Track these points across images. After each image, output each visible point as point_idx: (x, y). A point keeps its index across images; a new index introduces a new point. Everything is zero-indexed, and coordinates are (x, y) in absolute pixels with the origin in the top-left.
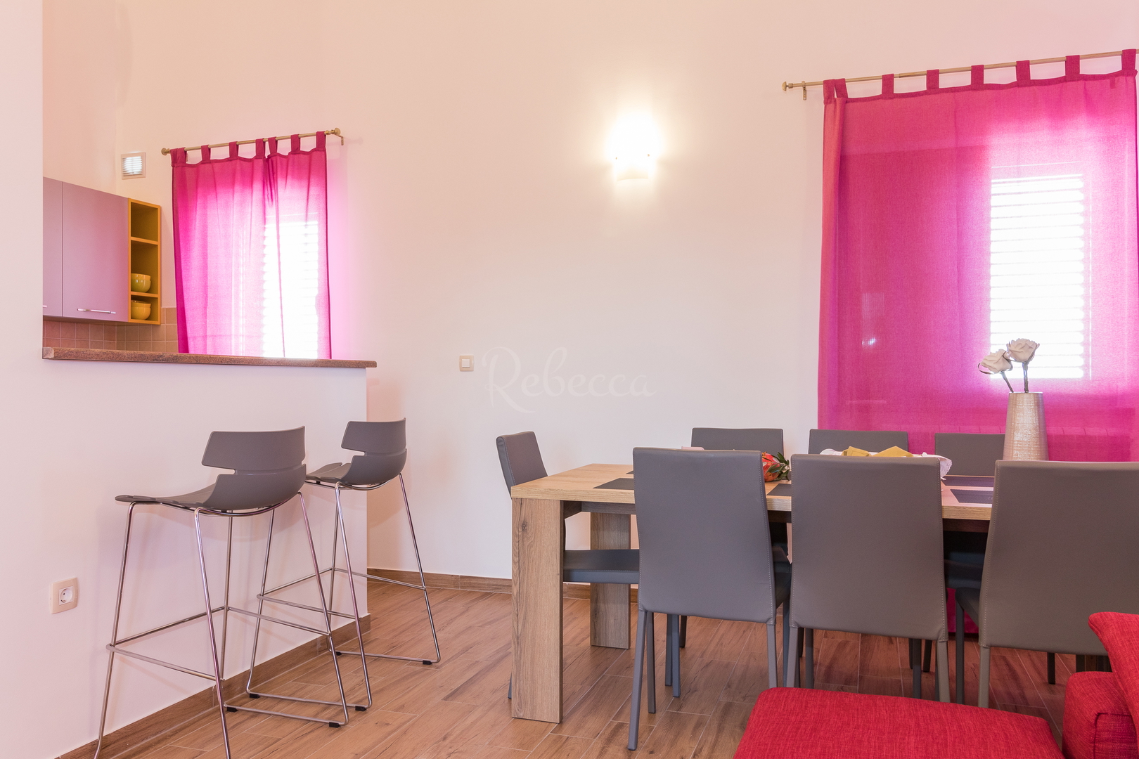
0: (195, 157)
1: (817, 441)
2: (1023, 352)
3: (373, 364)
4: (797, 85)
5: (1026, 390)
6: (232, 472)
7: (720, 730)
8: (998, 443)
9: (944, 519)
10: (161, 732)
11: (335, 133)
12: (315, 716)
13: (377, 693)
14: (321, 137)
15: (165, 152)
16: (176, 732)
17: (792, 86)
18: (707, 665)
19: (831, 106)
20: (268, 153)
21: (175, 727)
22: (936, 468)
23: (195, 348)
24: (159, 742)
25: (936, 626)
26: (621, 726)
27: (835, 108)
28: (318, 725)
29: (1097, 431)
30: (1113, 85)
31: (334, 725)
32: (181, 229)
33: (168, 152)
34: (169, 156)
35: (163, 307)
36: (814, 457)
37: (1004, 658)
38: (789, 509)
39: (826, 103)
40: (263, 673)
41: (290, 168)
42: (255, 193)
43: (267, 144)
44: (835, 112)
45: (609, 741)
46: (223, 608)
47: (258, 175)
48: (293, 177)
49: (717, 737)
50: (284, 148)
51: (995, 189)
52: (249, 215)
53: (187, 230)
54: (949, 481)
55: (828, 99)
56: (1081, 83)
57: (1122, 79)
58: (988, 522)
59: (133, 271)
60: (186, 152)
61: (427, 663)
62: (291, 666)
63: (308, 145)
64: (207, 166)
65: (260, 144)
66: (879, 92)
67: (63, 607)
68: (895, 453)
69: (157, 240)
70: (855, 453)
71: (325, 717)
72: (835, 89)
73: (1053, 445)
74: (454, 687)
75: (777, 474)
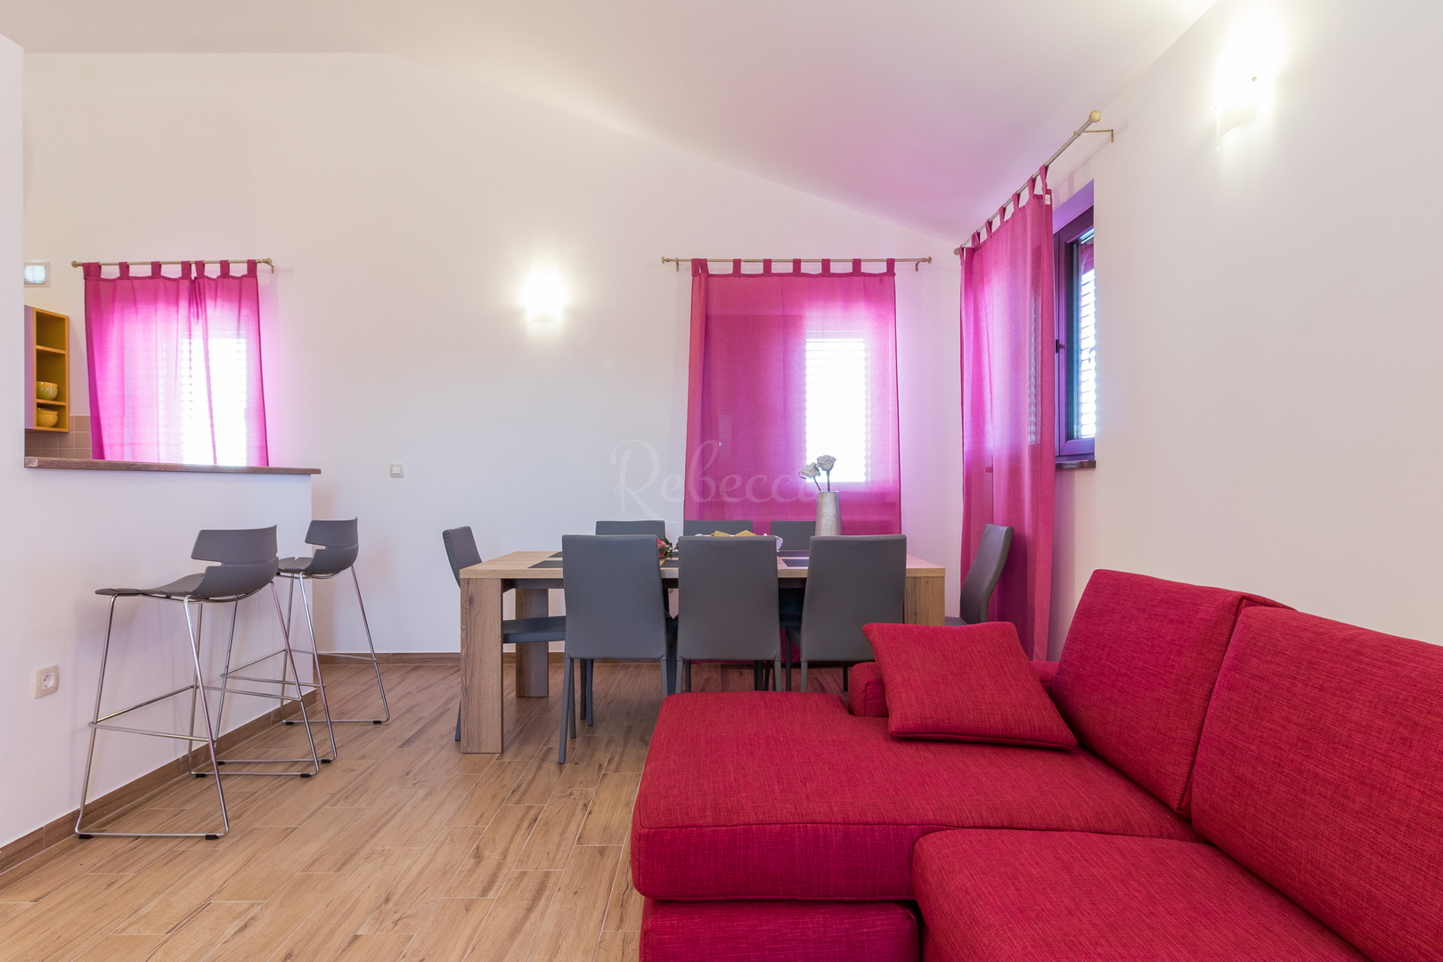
0: (110, 272)
1: (689, 527)
2: (827, 463)
3: (318, 472)
4: (672, 260)
5: (829, 490)
6: (219, 564)
7: (626, 743)
8: (812, 526)
9: (780, 579)
10: (134, 800)
11: (267, 262)
12: (285, 771)
13: (342, 746)
14: (252, 265)
15: (75, 265)
16: (149, 799)
17: (668, 261)
18: (611, 702)
19: (697, 278)
20: (194, 274)
21: (148, 795)
22: (774, 543)
23: (111, 455)
24: (135, 808)
25: (773, 651)
26: (550, 749)
27: (700, 279)
28: (290, 777)
29: (873, 517)
30: (881, 281)
31: (303, 776)
32: (95, 341)
33: (79, 265)
34: (81, 269)
35: (71, 415)
36: (689, 537)
37: (816, 678)
38: (677, 576)
39: (693, 276)
40: (225, 744)
41: (219, 291)
42: (180, 311)
43: (194, 267)
44: (700, 283)
45: (543, 760)
46: (192, 687)
47: (184, 294)
48: (223, 299)
49: (624, 748)
50: (213, 271)
51: (809, 346)
52: (175, 332)
53: (103, 342)
54: (781, 554)
55: (695, 273)
56: (862, 278)
57: (887, 278)
58: (805, 579)
59: (39, 379)
60: (100, 267)
61: (377, 723)
62: (248, 737)
63: (238, 270)
64: (125, 283)
65: (186, 266)
66: (731, 272)
67: (44, 693)
68: (746, 534)
69: (64, 349)
70: (719, 534)
71: (296, 771)
72: (699, 266)
73: (845, 527)
74: (406, 738)
75: (664, 553)
